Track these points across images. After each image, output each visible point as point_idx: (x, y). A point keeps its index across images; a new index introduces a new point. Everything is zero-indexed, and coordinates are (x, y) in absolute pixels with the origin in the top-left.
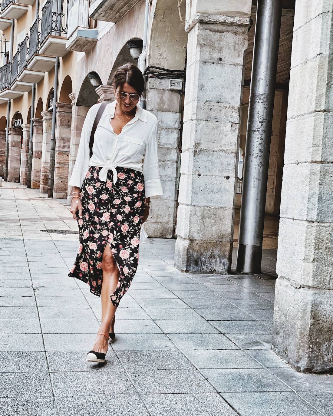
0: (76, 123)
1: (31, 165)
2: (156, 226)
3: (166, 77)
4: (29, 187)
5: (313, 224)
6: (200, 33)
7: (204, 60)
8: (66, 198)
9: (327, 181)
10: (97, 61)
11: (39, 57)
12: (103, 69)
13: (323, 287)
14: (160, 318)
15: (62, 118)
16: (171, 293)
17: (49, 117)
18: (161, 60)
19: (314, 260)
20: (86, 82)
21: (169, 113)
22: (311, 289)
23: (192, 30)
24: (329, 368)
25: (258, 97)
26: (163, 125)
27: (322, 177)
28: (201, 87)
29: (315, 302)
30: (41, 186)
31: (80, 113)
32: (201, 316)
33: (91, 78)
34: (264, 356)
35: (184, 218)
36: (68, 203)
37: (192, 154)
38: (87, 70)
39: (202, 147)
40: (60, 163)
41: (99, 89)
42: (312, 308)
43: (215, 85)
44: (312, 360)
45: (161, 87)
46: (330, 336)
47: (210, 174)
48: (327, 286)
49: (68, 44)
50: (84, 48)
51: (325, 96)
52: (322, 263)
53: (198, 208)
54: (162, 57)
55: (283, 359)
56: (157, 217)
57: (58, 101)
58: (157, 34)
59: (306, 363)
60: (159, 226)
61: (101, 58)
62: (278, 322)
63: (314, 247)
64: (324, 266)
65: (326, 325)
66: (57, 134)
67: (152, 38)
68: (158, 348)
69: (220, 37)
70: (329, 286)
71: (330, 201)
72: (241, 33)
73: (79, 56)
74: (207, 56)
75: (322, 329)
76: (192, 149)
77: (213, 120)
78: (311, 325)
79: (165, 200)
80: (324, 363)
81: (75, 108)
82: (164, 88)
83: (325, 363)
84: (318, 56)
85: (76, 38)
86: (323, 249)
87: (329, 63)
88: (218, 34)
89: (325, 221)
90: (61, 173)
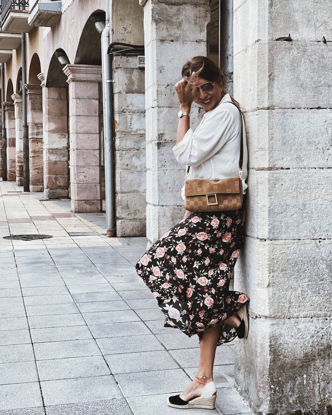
0: (47, 107)
1: (6, 155)
2: (133, 223)
3: (133, 54)
4: (5, 179)
5: (264, 243)
6: (154, 7)
7: (161, 39)
8: (43, 191)
9: (278, 191)
10: (63, 37)
11: (3, 34)
12: (70, 45)
13: (282, 315)
14: (112, 352)
15: (34, 102)
16: (134, 314)
17: (19, 101)
18: (126, 34)
19: (269, 285)
20: (54, 60)
21: (140, 94)
22: (268, 320)
23: (147, 4)
24: (295, 412)
25: (228, 76)
26: (134, 109)
27: (271, 187)
28: (161, 70)
29: (273, 334)
30: (17, 178)
31: (51, 95)
32: (162, 344)
33: (59, 56)
34: (224, 397)
35: (152, 220)
36: (45, 198)
37: (156, 147)
38: (54, 47)
39: (167, 137)
40: (34, 152)
41: (66, 69)
42: (270, 342)
43: (176, 66)
44: (275, 404)
45: (128, 66)
46: (294, 372)
47: (178, 168)
48: (286, 315)
49: (30, 18)
50: (49, 23)
51: (267, 91)
52: (278, 288)
53: (167, 208)
54: (127, 31)
55: (245, 400)
56: (134, 213)
57: (28, 83)
58: (119, 5)
59: (268, 407)
60: (137, 223)
61: (67, 33)
62: (239, 356)
63: (267, 269)
64: (281, 291)
65: (288, 360)
66: (29, 120)
67: (114, 11)
68: (100, 397)
69: (177, 11)
70: (289, 314)
71: (282, 214)
72: (202, 4)
73: (45, 31)
74: (164, 33)
75: (284, 365)
76: (156, 141)
77: (177, 106)
78: (271, 363)
79: (142, 194)
80: (289, 405)
81: (45, 90)
82: (132, 67)
83: (291, 405)
84: (257, 42)
85: (37, 12)
86: (279, 271)
87: (269, 51)
88: (175, 8)
89: (279, 238)
90: (37, 163)
